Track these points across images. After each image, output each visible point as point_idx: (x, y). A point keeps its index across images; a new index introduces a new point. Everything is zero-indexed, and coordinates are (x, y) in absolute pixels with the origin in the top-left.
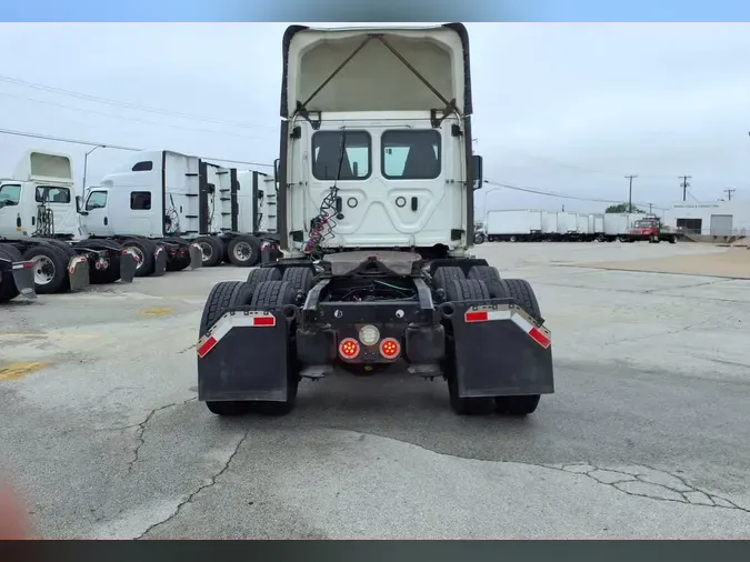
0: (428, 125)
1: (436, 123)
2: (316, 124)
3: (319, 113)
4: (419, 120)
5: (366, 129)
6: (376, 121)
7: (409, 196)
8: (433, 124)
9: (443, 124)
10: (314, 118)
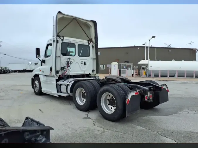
0: (87, 44)
1: (89, 44)
2: (62, 40)
3: (63, 37)
4: (85, 42)
5: (75, 43)
6: (77, 41)
7: (84, 61)
8: (88, 44)
9: (90, 44)
10: (62, 38)
